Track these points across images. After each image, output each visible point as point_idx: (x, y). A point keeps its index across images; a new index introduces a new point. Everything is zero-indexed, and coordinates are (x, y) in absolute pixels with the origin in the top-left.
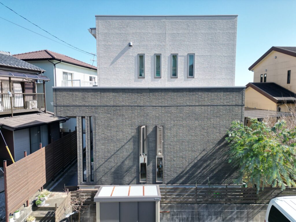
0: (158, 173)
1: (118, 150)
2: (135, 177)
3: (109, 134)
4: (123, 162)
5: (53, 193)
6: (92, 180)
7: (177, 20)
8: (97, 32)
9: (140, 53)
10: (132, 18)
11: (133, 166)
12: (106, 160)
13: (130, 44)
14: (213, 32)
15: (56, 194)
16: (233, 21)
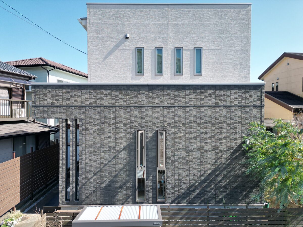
0: (160, 190)
1: (110, 161)
2: (131, 195)
3: (99, 141)
4: (116, 176)
5: (28, 215)
6: (77, 199)
7: (182, 8)
8: (88, 22)
9: (139, 46)
10: (129, 6)
11: (128, 180)
12: (95, 173)
13: (126, 35)
14: (223, 22)
15: (31, 217)
16: (246, 10)
